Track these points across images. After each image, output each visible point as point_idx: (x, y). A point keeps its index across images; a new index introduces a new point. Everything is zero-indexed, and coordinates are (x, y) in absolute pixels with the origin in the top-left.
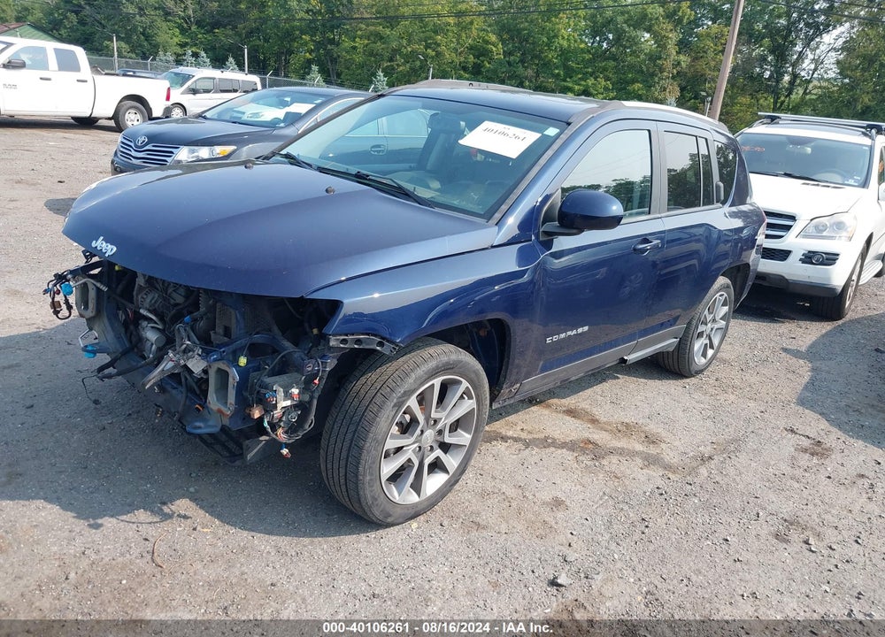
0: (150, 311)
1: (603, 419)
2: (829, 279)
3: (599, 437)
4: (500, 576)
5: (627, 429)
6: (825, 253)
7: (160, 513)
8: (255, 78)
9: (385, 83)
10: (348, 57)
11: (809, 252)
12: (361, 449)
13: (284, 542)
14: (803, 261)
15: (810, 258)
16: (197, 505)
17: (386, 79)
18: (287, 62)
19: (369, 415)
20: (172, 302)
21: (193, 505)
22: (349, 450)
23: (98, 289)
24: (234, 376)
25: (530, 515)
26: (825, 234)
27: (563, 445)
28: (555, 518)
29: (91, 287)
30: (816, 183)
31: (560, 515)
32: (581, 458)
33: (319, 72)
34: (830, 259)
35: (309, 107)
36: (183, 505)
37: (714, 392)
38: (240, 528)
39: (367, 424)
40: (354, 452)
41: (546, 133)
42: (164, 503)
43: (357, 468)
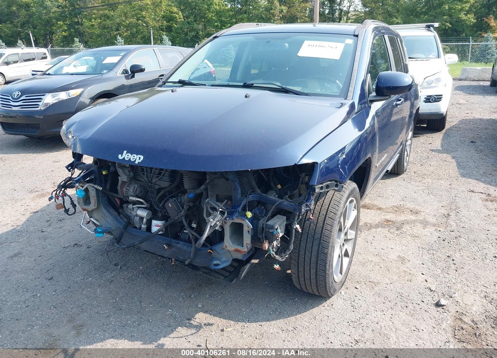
0: (137, 196)
1: (384, 207)
2: (440, 109)
3: (389, 217)
4: (408, 308)
5: (398, 209)
6: (436, 96)
7: (191, 326)
8: (43, 50)
9: (123, 43)
10: (90, 31)
11: (428, 96)
12: (326, 254)
13: (281, 323)
14: (425, 102)
15: (429, 99)
16: (210, 314)
17: (123, 41)
18: (51, 40)
19: (326, 233)
20: (157, 187)
21: (207, 315)
22: (317, 257)
23: (97, 190)
24: (248, 226)
25: (395, 270)
26: (432, 85)
27: (377, 226)
28: (408, 268)
29: (90, 189)
30: (416, 59)
31: (408, 265)
32: (391, 230)
33: (80, 42)
34: (438, 98)
35: (118, 58)
36: (201, 317)
37: (420, 180)
38: (248, 322)
39: (326, 238)
40: (321, 257)
41: (346, 42)
42: (190, 319)
43: (325, 267)
